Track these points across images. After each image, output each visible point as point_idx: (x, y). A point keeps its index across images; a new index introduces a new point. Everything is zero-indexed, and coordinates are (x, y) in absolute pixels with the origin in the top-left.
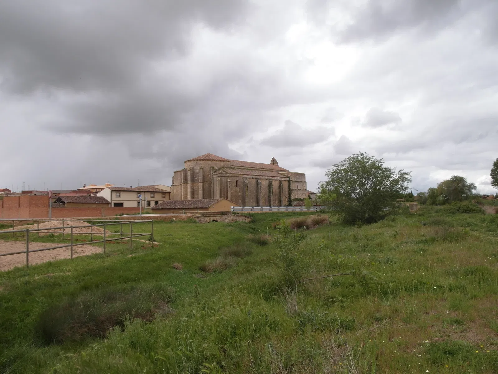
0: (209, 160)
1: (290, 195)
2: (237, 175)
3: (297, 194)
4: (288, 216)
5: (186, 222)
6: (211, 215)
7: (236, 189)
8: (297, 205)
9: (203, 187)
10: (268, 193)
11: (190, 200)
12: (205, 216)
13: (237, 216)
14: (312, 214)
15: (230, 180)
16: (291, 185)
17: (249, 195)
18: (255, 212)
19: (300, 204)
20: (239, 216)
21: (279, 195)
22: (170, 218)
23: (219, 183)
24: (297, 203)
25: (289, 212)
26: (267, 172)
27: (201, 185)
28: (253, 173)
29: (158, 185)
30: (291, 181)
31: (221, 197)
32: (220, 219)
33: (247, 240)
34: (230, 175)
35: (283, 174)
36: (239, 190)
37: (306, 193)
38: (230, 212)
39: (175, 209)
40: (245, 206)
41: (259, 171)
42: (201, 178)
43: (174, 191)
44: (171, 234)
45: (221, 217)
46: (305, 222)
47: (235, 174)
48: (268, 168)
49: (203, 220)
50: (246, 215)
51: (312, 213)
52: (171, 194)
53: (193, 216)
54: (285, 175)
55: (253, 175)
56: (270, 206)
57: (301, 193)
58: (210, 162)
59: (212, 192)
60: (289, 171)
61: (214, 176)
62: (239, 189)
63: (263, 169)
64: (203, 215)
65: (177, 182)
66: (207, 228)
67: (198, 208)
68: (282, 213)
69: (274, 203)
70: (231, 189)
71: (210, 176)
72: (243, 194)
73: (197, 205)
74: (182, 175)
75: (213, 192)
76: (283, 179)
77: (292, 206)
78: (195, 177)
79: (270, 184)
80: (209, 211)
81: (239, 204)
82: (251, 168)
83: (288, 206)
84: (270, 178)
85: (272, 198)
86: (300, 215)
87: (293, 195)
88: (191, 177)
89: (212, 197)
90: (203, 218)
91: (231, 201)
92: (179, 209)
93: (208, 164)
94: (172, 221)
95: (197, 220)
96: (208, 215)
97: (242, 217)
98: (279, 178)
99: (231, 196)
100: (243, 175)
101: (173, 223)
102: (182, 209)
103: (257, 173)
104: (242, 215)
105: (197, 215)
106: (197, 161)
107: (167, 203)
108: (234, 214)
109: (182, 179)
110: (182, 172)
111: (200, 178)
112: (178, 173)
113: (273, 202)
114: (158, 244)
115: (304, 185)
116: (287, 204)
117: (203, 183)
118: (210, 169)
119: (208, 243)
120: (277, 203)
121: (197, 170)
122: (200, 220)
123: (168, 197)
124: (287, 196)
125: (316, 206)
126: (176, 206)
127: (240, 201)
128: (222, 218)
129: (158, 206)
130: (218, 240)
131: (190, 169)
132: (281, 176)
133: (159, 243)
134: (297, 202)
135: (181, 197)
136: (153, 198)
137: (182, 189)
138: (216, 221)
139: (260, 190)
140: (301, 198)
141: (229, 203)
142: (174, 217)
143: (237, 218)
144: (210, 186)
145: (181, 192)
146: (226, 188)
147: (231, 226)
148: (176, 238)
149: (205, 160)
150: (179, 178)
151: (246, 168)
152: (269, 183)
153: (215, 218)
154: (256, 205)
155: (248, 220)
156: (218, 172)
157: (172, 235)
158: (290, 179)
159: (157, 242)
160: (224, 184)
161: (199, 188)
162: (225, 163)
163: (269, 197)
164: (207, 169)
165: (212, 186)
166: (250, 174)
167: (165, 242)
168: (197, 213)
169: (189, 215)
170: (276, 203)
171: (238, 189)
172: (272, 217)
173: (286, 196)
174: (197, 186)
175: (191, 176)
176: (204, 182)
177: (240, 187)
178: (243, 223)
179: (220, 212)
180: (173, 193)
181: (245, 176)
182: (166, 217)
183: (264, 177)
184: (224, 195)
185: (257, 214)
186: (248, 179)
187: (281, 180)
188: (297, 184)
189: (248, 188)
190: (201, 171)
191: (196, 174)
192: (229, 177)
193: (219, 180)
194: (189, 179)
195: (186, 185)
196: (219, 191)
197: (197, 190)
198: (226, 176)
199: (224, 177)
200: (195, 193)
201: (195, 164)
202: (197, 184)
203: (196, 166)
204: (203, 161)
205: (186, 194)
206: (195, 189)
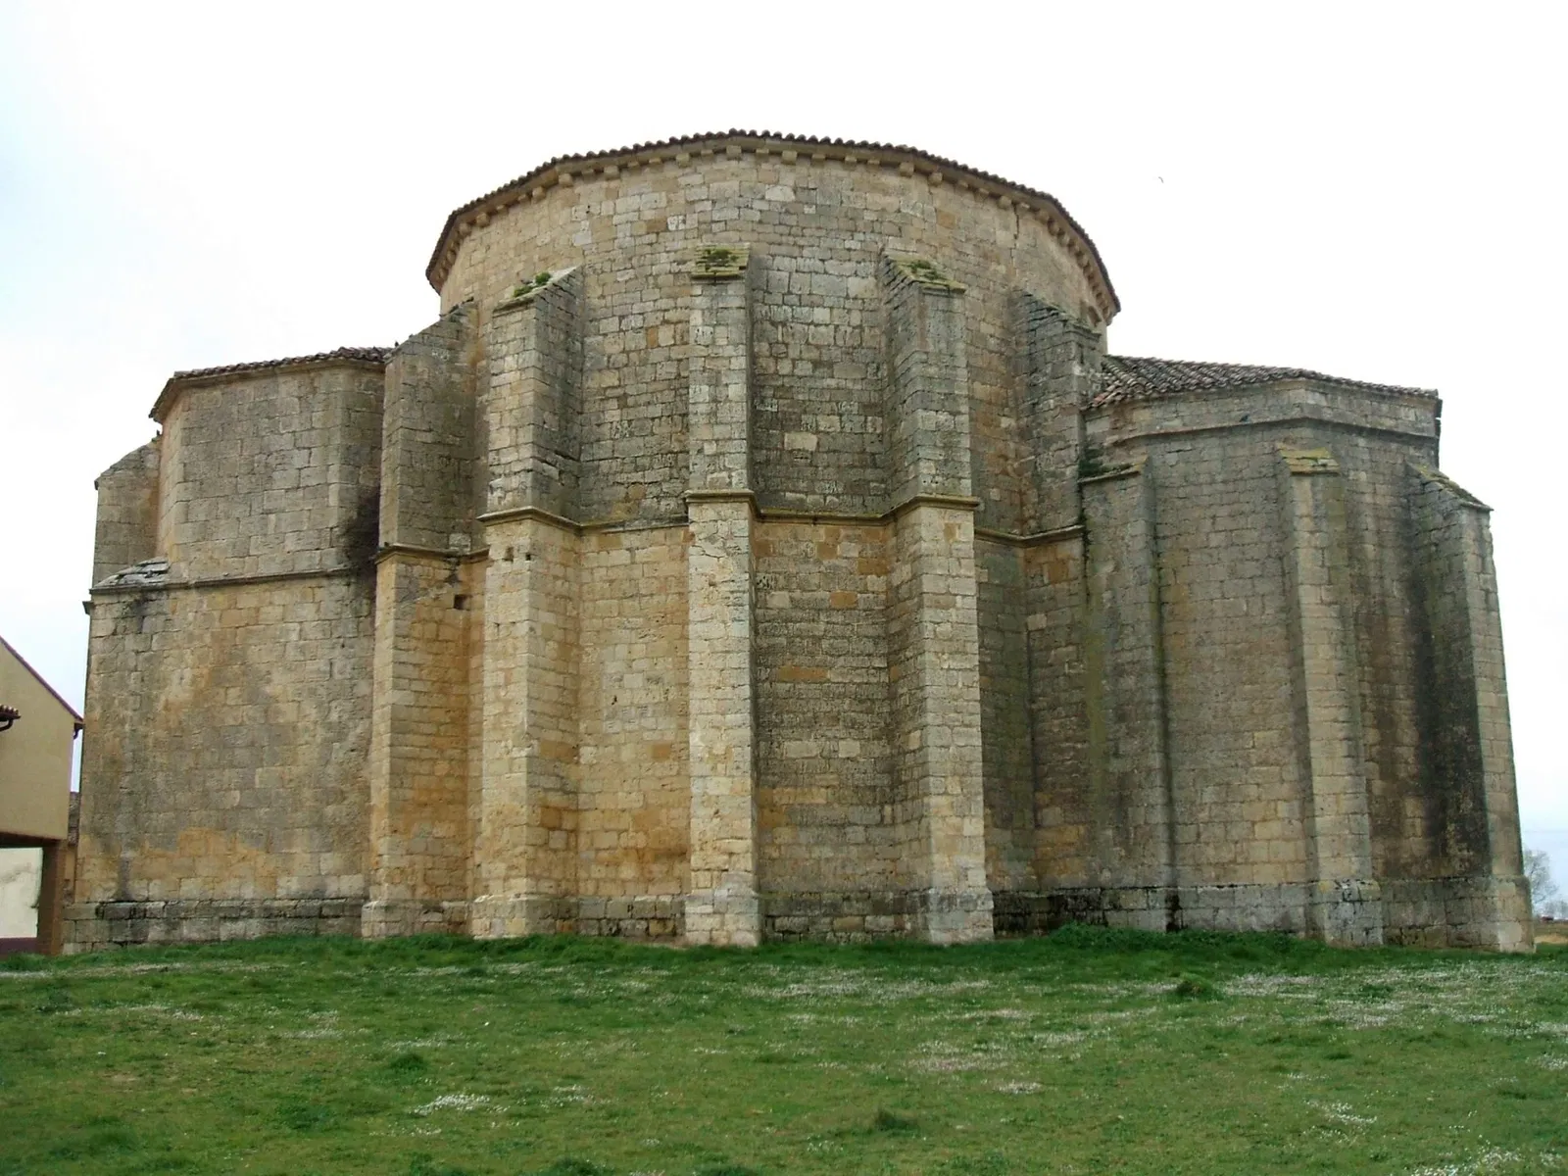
43: (152, 681)
58: (996, 227)
71: (1014, 434)
74: (522, 358)
78: (788, 423)
93: (986, 257)
106: (804, 174)
109: (517, 435)
111: (927, 420)
149: (952, 174)
180: (146, 702)
190: (942, 304)
191: (804, 368)
192: (1418, 448)
193: (1321, 480)
194: (720, 431)
195: (568, 545)
196: (1335, 662)
197: (825, 644)
198: (1388, 423)
199: (1362, 442)
200: (782, 688)
201: (787, 209)
202: (822, 532)
203: (801, 242)
204: (917, 188)
205: (569, 718)
206: (786, 621)
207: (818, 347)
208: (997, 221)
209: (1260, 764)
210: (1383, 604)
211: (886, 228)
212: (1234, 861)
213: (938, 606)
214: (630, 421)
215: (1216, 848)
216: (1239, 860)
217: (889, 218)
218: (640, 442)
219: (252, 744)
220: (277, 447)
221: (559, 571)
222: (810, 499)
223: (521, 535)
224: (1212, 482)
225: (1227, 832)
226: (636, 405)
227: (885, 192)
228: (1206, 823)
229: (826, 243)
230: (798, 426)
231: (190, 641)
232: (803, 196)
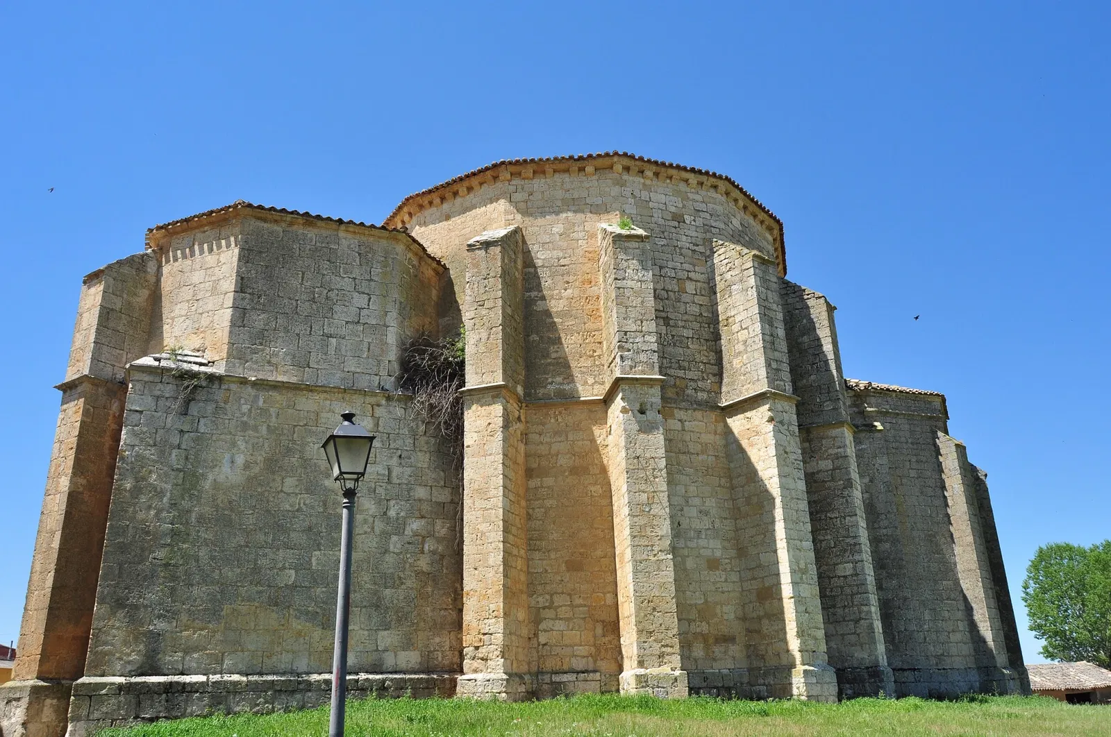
194: (777, 355)
209: (947, 599)
212: (943, 655)
214: (673, 336)
215: (934, 646)
216: (945, 654)
218: (681, 350)
219: (310, 529)
220: (338, 286)
223: (653, 395)
224: (907, 442)
225: (938, 637)
226: (676, 326)
228: (928, 631)
231: (244, 430)
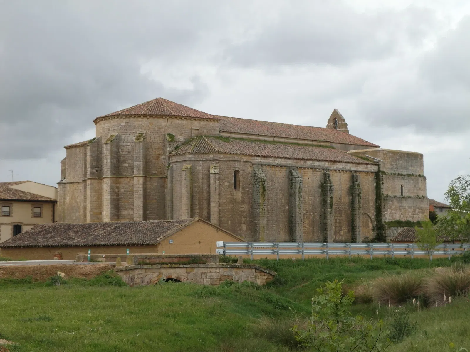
0: (161, 116)
1: (379, 211)
2: (236, 158)
3: (400, 209)
4: (372, 268)
5: (93, 284)
6: (163, 264)
7: (233, 195)
8: (400, 238)
9: (145, 189)
10: (318, 206)
11: (106, 224)
12: (145, 266)
13: (232, 267)
14: (438, 265)
15: (217, 171)
16: (382, 186)
17: (268, 210)
18: (281, 258)
19: (406, 237)
20: (238, 268)
21: (349, 212)
22: (51, 271)
23: (188, 179)
24: (400, 235)
25: (376, 259)
26: (316, 150)
27: (138, 183)
28: (278, 153)
29: (23, 182)
30: (384, 173)
31: (192, 214)
32: (186, 274)
33: (256, 335)
34: (217, 157)
35: (360, 155)
36: (242, 197)
37: (426, 206)
38: (214, 257)
39: (66, 246)
40: (256, 240)
41: (297, 147)
42: (139, 165)
43: (65, 199)
44: (47, 316)
45: (189, 270)
46: (419, 287)
47: (230, 154)
48: (319, 139)
49: (140, 276)
50: (257, 265)
51: (440, 262)
52: (59, 207)
53: (114, 266)
54: (367, 159)
55: (281, 158)
56: (325, 240)
57: (410, 207)
58: (163, 122)
59: (168, 203)
60: (377, 147)
61: (174, 159)
62: (240, 195)
63: (306, 142)
64: (139, 264)
65: (75, 175)
66: (148, 299)
67: (129, 246)
68: (357, 260)
69: (335, 233)
70: (219, 194)
71: (164, 159)
72: (252, 207)
73: (126, 238)
74: (88, 154)
75: (172, 203)
76: (361, 168)
77: (384, 241)
78: (124, 162)
79: (325, 181)
80: (159, 254)
81: (241, 235)
82: (274, 137)
83: (373, 241)
84: (327, 164)
85: (331, 220)
86: (406, 267)
87: (389, 211)
88: (111, 162)
89: (169, 215)
90: (139, 271)
91: (220, 227)
92: (76, 246)
93: (160, 128)
94: (54, 281)
95: (125, 278)
96: (155, 264)
97: (247, 272)
98: (349, 167)
99: (220, 214)
100: (251, 156)
101: (58, 285)
102: (86, 247)
103: (289, 152)
104: (247, 264)
105: (125, 265)
106: (127, 120)
107: (43, 231)
108: (224, 262)
109: (88, 166)
110: (88, 148)
111: (135, 163)
112: (78, 149)
113: (333, 231)
114: (8, 346)
115: (420, 185)
116: (372, 235)
117: (145, 177)
118: (164, 141)
119: (146, 341)
120: (344, 231)
121: (129, 144)
122: (132, 279)
123: (51, 213)
124: (372, 213)
125: (453, 241)
126: (69, 239)
127: (244, 227)
128: (193, 273)
129: (19, 239)
130: (176, 335)
131: (109, 139)
132: (355, 159)
133: (10, 343)
134: (400, 230)
135: (85, 215)
136: (6, 218)
137: (88, 192)
138: (176, 280)
139: (297, 199)
140: (410, 219)
141: (213, 231)
142: (62, 269)
143: (233, 272)
144: (164, 187)
145: (85, 199)
146: (205, 193)
147: (215, 294)
148: (60, 328)
149: (151, 116)
150: (81, 163)
151: (261, 138)
152: (323, 181)
153: (174, 273)
154: (287, 238)
155: (261, 280)
156: (185, 149)
157: (49, 319)
158: (379, 169)
159: (6, 339)
160: (200, 180)
161: (132, 191)
162: (203, 123)
163: (324, 216)
164: (156, 139)
165: (169, 185)
166: (271, 154)
167: (27, 339)
168: (124, 259)
169: (102, 264)
170: (342, 232)
171: (238, 195)
172: (329, 272)
173: (370, 214)
174: (127, 186)
175: (111, 158)
176: (147, 175)
177: (243, 189)
178: (248, 286)
179: (187, 257)
180: (64, 202)
181: (257, 160)
182: (38, 268)
183: (309, 163)
184: (201, 209)
185: (288, 263)
186: (264, 167)
187: (356, 171)
188: (398, 182)
189: (264, 190)
190: (138, 144)
191: (126, 153)
192: (214, 161)
193: (186, 171)
194: (107, 167)
195: (99, 182)
196: (187, 201)
197: (129, 197)
198: (207, 158)
199: (201, 162)
200: (123, 204)
201: (124, 126)
202: (128, 179)
203: (126, 132)
204: (145, 119)
205: (99, 208)
206: (123, 193)
207: (129, 149)
208: (163, 121)
210: (202, 189)
211: (139, 128)
213: (136, 192)
217: (140, 126)
219: (76, 209)
220: (77, 160)
221: (97, 186)
222: (127, 174)
227: (139, 122)
229: (130, 132)
230: (125, 163)
231: (69, 192)
232: (127, 124)
